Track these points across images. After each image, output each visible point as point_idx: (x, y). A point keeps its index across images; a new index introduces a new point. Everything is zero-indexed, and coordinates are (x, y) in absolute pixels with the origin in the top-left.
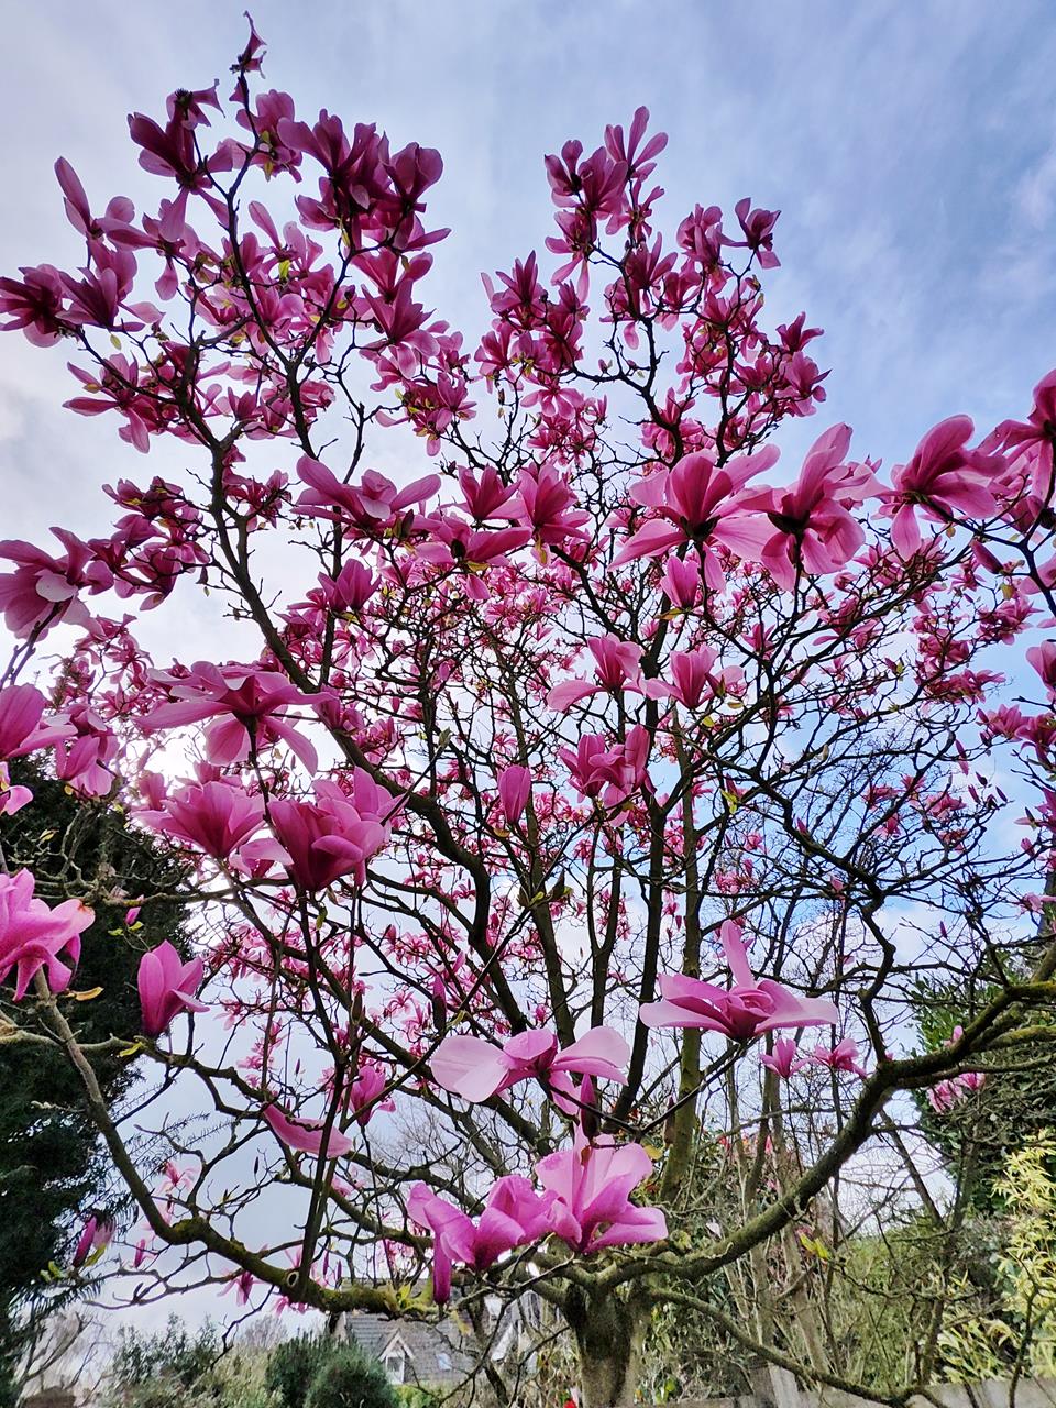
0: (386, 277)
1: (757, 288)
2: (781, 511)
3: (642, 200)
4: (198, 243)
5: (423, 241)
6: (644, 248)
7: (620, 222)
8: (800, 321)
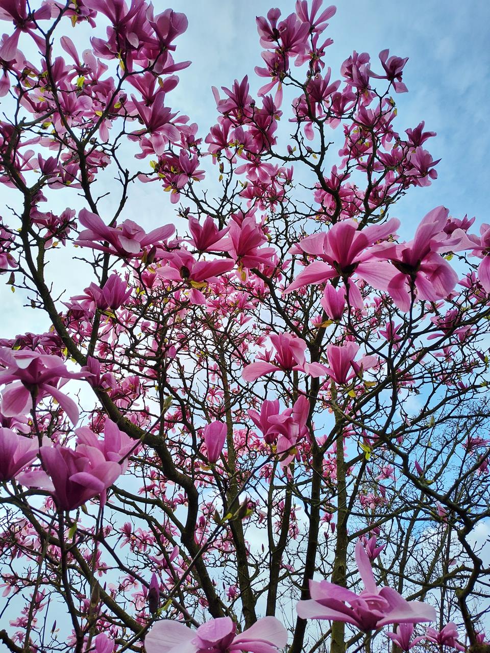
0: (147, 89)
1: (393, 105)
2: (401, 259)
3: (318, 46)
4: (25, 62)
5: (172, 69)
6: (319, 77)
7: (304, 59)
8: (421, 127)
